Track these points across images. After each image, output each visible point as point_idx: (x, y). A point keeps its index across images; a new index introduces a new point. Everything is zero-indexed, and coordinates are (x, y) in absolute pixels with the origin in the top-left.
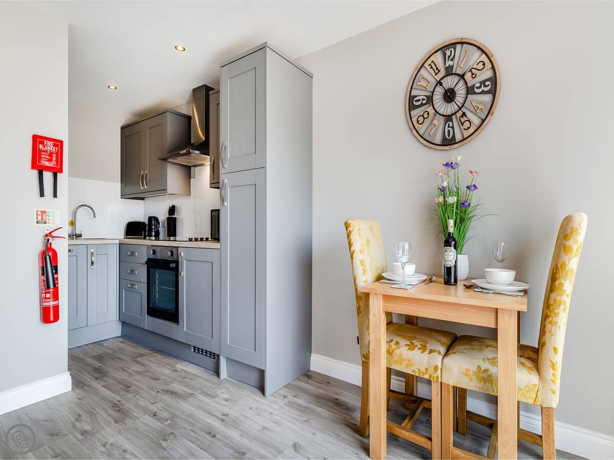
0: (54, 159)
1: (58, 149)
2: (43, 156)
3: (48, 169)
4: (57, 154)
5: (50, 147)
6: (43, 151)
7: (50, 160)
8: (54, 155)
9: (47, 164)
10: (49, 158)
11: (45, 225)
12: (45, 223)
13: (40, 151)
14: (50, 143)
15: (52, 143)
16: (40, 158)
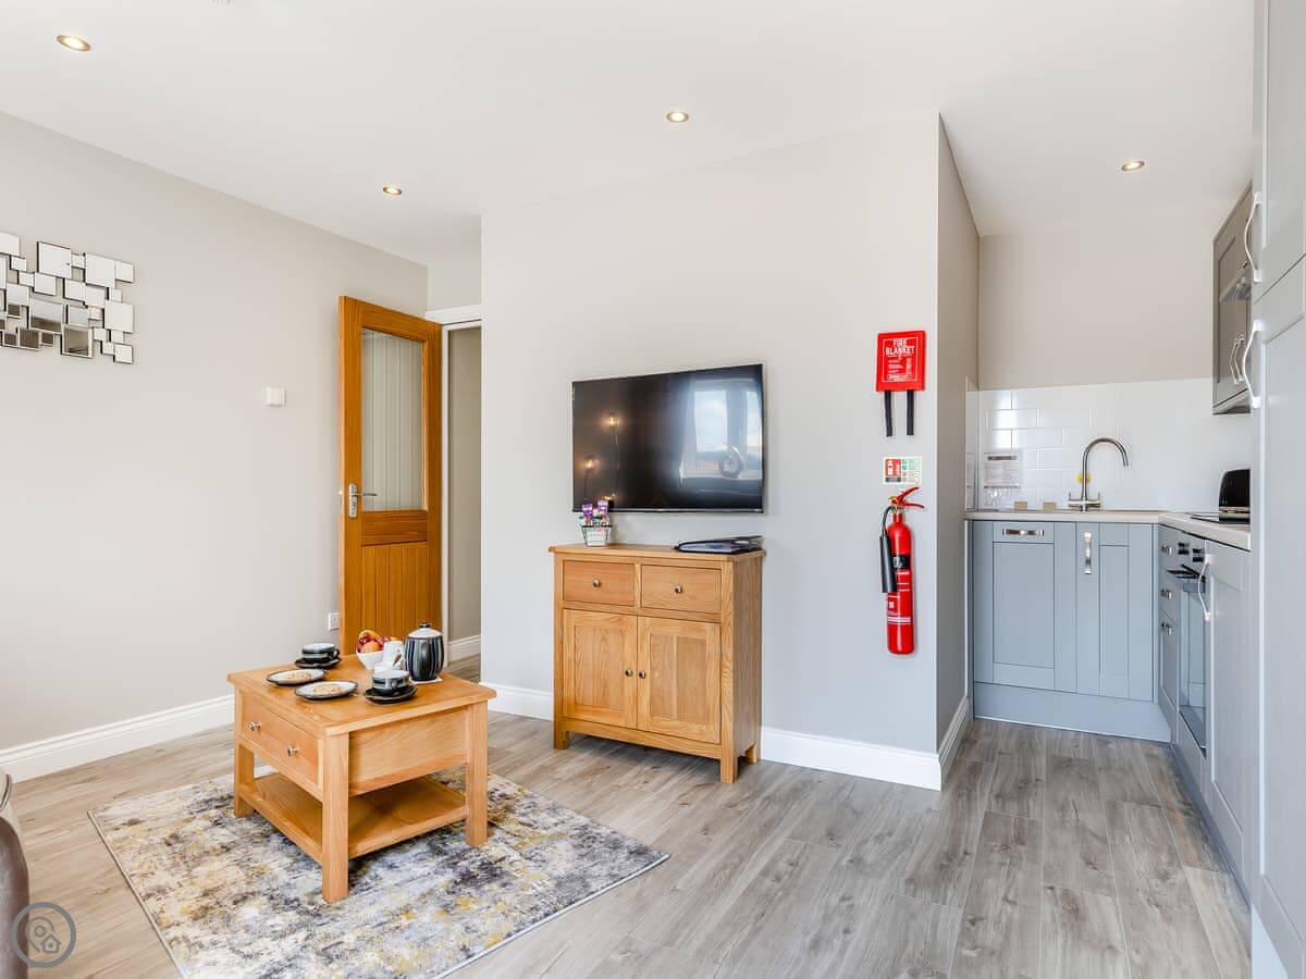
0: (909, 366)
1: (915, 349)
2: (891, 366)
3: (899, 386)
4: (913, 357)
5: (902, 348)
6: (893, 358)
7: (902, 371)
8: (909, 360)
9: (896, 378)
10: (901, 367)
11: (897, 483)
12: (899, 480)
13: (887, 359)
14: (902, 342)
15: (905, 340)
16: (887, 369)
